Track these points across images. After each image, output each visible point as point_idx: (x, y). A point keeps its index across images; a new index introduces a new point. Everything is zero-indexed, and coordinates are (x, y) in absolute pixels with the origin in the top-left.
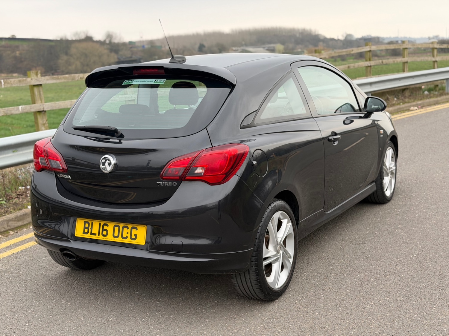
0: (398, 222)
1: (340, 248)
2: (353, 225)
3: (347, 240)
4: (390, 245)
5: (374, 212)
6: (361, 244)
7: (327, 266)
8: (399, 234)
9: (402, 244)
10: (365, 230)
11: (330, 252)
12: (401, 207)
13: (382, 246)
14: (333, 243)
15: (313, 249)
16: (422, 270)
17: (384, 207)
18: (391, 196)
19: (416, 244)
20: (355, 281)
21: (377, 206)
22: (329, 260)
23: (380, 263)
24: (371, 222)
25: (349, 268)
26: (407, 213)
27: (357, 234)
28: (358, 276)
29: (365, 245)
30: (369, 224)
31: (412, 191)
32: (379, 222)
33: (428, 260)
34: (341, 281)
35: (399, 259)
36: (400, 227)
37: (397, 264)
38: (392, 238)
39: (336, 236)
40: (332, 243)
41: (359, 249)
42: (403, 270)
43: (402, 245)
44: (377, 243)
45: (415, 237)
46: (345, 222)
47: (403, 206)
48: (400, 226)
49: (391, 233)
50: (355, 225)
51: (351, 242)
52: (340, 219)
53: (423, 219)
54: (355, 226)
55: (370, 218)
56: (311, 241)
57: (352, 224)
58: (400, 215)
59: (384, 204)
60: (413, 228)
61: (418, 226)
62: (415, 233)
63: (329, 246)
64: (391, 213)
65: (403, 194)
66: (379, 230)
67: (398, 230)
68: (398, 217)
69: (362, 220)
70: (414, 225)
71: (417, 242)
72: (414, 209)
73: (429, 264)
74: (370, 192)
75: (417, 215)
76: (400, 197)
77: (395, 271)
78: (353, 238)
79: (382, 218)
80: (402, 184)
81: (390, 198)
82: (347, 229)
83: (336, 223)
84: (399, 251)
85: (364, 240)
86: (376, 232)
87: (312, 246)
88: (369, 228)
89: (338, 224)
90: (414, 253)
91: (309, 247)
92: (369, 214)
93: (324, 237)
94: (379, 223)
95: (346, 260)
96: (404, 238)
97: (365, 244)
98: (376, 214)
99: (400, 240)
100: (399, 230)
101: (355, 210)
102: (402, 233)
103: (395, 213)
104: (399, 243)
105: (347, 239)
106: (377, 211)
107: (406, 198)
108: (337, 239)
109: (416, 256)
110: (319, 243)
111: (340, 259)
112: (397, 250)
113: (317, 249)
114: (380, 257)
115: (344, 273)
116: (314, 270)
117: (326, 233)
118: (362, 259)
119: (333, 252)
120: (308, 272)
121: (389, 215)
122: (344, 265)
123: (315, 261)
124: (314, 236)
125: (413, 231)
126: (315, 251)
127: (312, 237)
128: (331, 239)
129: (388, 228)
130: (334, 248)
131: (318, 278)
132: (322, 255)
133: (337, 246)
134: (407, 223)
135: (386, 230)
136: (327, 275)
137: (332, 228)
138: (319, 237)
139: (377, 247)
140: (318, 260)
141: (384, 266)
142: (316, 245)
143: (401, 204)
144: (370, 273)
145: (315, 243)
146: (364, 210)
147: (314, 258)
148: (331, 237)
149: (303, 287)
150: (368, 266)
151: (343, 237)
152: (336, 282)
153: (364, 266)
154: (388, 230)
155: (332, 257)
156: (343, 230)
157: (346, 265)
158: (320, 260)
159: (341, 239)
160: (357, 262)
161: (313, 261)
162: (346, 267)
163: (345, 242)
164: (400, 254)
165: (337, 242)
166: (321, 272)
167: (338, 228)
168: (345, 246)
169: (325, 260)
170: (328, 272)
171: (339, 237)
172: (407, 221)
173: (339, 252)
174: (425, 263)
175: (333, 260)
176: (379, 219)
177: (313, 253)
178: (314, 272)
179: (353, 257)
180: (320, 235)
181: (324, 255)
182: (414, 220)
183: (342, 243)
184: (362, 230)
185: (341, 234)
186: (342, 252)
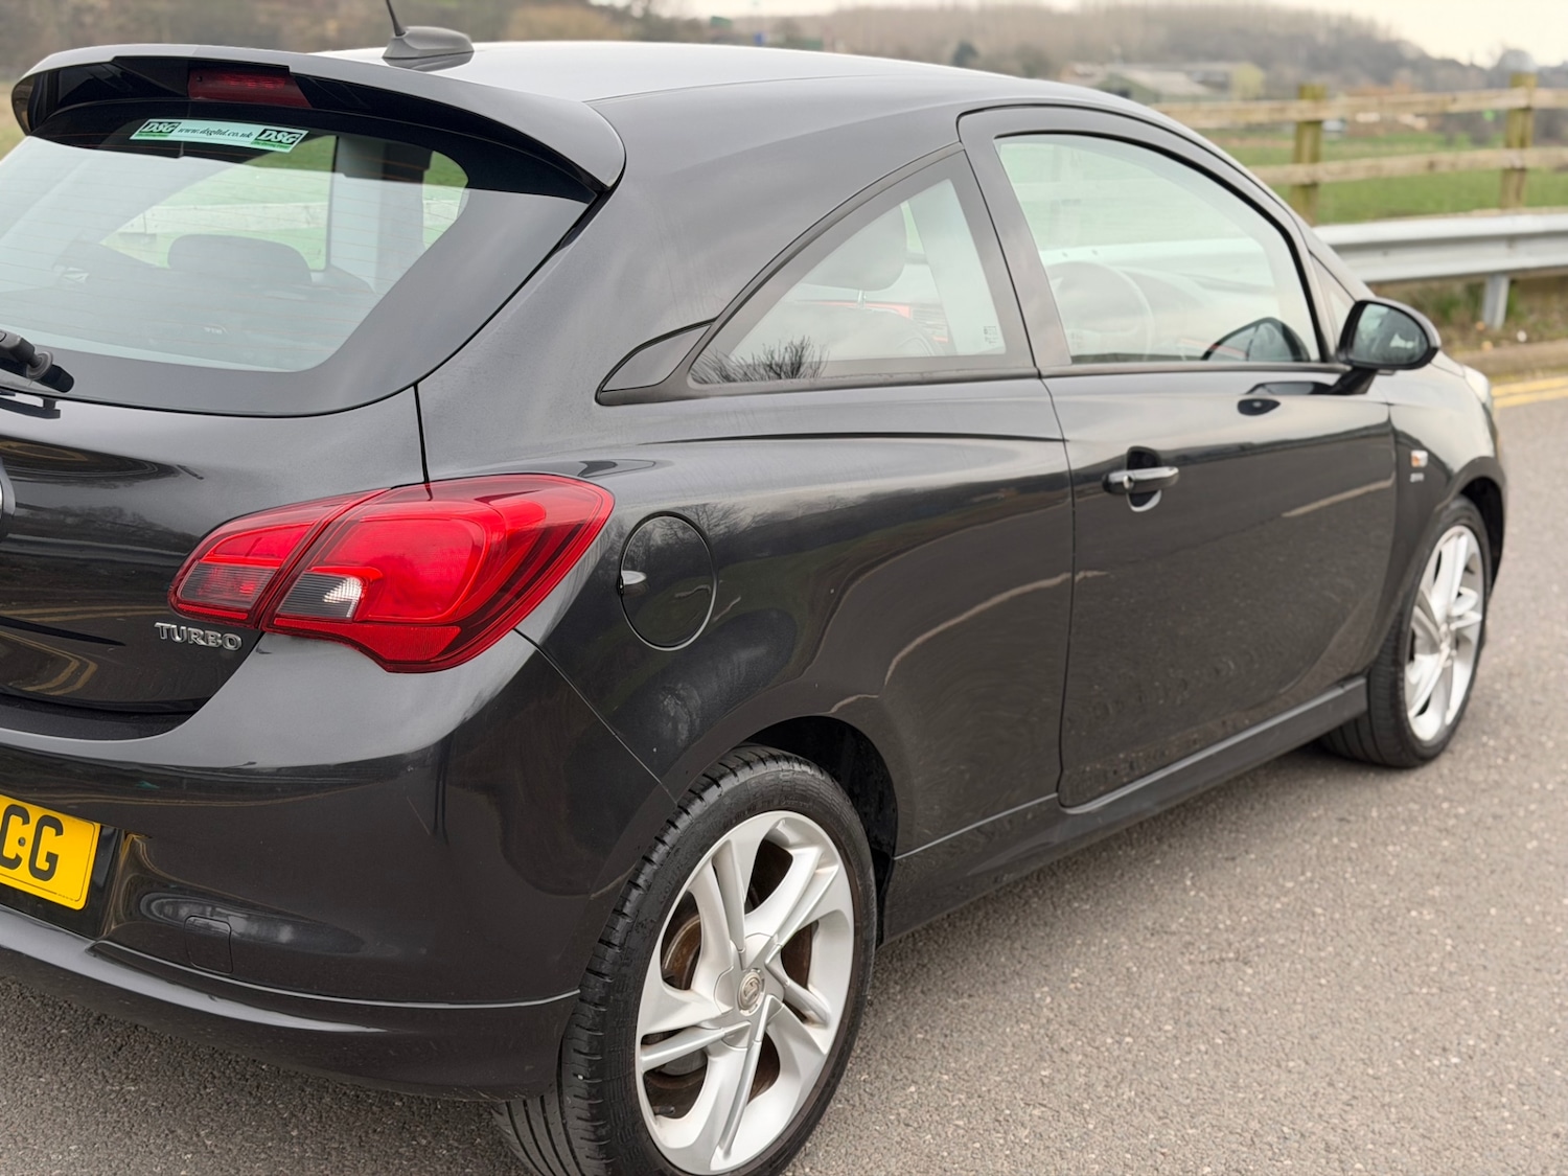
0: (1437, 870)
1: (1128, 969)
2: (1227, 859)
3: (1173, 933)
4: (1358, 988)
5: (1347, 805)
6: (1230, 960)
7: (1030, 1065)
8: (1419, 933)
9: (1417, 989)
10: (1273, 890)
11: (1072, 986)
12: (1474, 792)
13: (1320, 985)
14: (1105, 941)
15: (1003, 959)
16: (1464, 1146)
17: (1398, 785)
18: (1441, 738)
19: (1479, 997)
20: (1126, 1165)
21: (1372, 775)
22: (1051, 1028)
23: (1278, 1082)
24: (1315, 851)
25: (1125, 1088)
26: (1489, 829)
27: (1230, 908)
28: (1151, 1136)
29: (1245, 972)
30: (1302, 861)
31: (1548, 724)
32: (1350, 859)
33: (1510, 1090)
34: (1058, 1158)
35: (1371, 1071)
36: (1437, 894)
37: (1355, 1097)
38: (1380, 948)
39: (1133, 906)
40: (1101, 942)
41: (1211, 987)
42: (1370, 1135)
43: (1411, 993)
44: (1304, 968)
45: (1486, 958)
46: (1198, 841)
47: (1484, 791)
48: (1436, 892)
49: (1385, 925)
50: (1238, 861)
51: (1188, 944)
52: (1183, 823)
53: (1551, 868)
54: (1235, 868)
55: (1315, 834)
56: (1014, 918)
57: (1226, 855)
58: (1454, 834)
59: (1405, 773)
60: (1493, 911)
61: (1518, 900)
62: (1495, 935)
63: (1079, 956)
64: (1421, 819)
65: (1506, 731)
66: (1335, 901)
67: (1421, 913)
68: (1445, 843)
69: (1276, 840)
70: (1504, 892)
71: (1490, 984)
72: (1526, 810)
73: (1503, 1119)
74: (1347, 714)
75: (1535, 843)
76: (1484, 745)
77: (1331, 1138)
78: (1204, 923)
79: (1368, 841)
80: (1516, 683)
81: (1435, 746)
82: (1193, 878)
83: (1160, 840)
84: (1390, 1025)
85: (1248, 941)
86: (1319, 910)
87: (1008, 943)
88: (1296, 882)
89: (1165, 847)
90: (1456, 1042)
91: (992, 944)
92: (1321, 811)
93: (1076, 905)
94: (1347, 864)
95: (1129, 1039)
96: (1435, 955)
97: (1246, 964)
98: (1353, 818)
99: (1413, 964)
100: (1425, 912)
101: (1267, 785)
102: (1435, 931)
103: (1436, 822)
104: (1402, 979)
105: (1174, 927)
106: (1359, 801)
107: (1509, 751)
108: (1131, 921)
109: (1456, 1065)
110: (1042, 934)
111: (1102, 1031)
112: (1383, 1016)
113: (1020, 962)
114: (1288, 1046)
115: (1089, 1111)
116: (960, 1073)
117: (1095, 885)
118: (1203, 1048)
119: (1087, 989)
120: (930, 1084)
121: (1408, 829)
122: (1106, 1065)
123: (988, 1025)
124: (1036, 892)
125: (1487, 925)
126: (1007, 971)
127: (1024, 895)
128: (1102, 920)
129: (1381, 897)
130: (1100, 966)
131: (961, 1123)
132: (1029, 996)
133: (1115, 959)
134: (1476, 878)
135: (1368, 902)
136: (1008, 1112)
137: (1130, 864)
138: (1055, 899)
139: (1296, 991)
140: (999, 1023)
141: (1289, 1101)
142: (1027, 942)
143: (1481, 778)
144: (1208, 1130)
145: (1023, 932)
146: (1306, 787)
147: (990, 1007)
148: (1107, 908)
149: (871, 1165)
150: (1218, 1086)
151: (1162, 914)
152: (1033, 1156)
153: (1195, 1087)
154: (1378, 905)
155: (1071, 1018)
156: (1175, 877)
157: (1114, 1070)
158: (1012, 1027)
159: (1149, 924)
160: (1174, 1060)
161: (977, 1024)
162: (1115, 1078)
163: (1159, 944)
164: (1390, 1042)
165: (1123, 939)
166: (989, 1091)
167: (1158, 866)
168: (1155, 964)
169: (1033, 1028)
170: (1019, 1096)
171: (1143, 911)
172: (1477, 869)
173: (1114, 994)
174: (1489, 1109)
175: (1068, 1031)
176: (1354, 845)
177: (994, 983)
178: (959, 1085)
179: (1168, 1027)
180: (1063, 892)
181: (1040, 999)
182: (1508, 869)
183: (1147, 944)
184: (1261, 889)
185: (1157, 900)
186: (1127, 995)
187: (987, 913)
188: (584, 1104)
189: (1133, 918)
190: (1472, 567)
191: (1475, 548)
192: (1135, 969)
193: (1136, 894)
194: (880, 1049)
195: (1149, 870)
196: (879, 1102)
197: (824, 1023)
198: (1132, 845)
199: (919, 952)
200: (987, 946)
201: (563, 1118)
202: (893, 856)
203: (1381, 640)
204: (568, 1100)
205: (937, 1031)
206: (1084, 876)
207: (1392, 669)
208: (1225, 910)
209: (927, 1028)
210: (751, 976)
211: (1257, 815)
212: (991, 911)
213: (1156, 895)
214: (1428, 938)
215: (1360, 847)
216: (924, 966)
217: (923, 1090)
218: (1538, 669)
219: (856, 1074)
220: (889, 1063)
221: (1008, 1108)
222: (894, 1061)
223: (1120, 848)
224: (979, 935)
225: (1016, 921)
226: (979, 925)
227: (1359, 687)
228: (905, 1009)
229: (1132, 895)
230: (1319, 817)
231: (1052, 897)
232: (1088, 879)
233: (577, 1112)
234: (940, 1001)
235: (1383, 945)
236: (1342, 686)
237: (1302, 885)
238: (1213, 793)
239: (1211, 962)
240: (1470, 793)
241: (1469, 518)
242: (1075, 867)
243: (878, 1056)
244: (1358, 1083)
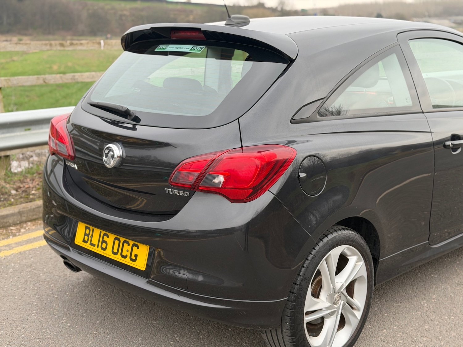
7: (421, 324)
11: (433, 300)
14: (443, 287)
15: (410, 292)
22: (428, 313)
25: (452, 332)
39: (451, 276)
40: (441, 287)
56: (413, 279)
63: (435, 291)
83: (458, 256)
87: (412, 287)
89: (460, 258)
91: (406, 287)
93: (433, 275)
95: (452, 317)
108: (451, 281)
110: (422, 284)
111: (444, 315)
113: (416, 293)
115: (441, 339)
116: (400, 326)
117: (438, 269)
119: (438, 301)
120: (390, 329)
122: (446, 325)
123: (407, 312)
124: (419, 271)
126: (412, 295)
127: (416, 272)
128: (441, 280)
130: (442, 295)
131: (401, 342)
132: (420, 303)
133: (446, 292)
136: (415, 339)
137: (449, 263)
138: (426, 274)
140: (411, 311)
142: (418, 287)
145: (416, 283)
147: (408, 306)
148: (442, 277)
151: (460, 279)
155: (434, 310)
157: (448, 327)
158: (415, 313)
159: (457, 282)
161: (404, 312)
162: (449, 329)
163: (460, 288)
165: (448, 286)
166: (409, 332)
167: (458, 264)
168: (459, 294)
169: (421, 313)
170: (419, 334)
171: (454, 278)
173: (447, 303)
175: (433, 314)
177: (408, 299)
178: (399, 330)
180: (428, 271)
181: (423, 304)
183: (456, 288)
185: (458, 275)
186: (451, 303)
187: (404, 278)
188: (289, 332)
189: (451, 280)
192: (453, 296)
193: (452, 272)
194: (374, 318)
195: (455, 265)
196: (374, 334)
197: (358, 310)
198: (449, 257)
199: (384, 289)
200: (405, 287)
201: (282, 335)
204: (284, 330)
205: (391, 313)
206: (434, 267)
209: (388, 312)
212: (405, 277)
213: (458, 273)
216: (385, 293)
217: (388, 331)
219: (367, 326)
220: (377, 323)
221: (415, 337)
222: (378, 322)
223: (445, 258)
224: (402, 284)
225: (414, 280)
226: (402, 281)
228: (381, 306)
229: (450, 273)
231: (425, 273)
232: (436, 267)
233: (287, 334)
234: (391, 304)
242: (431, 264)
243: (373, 320)
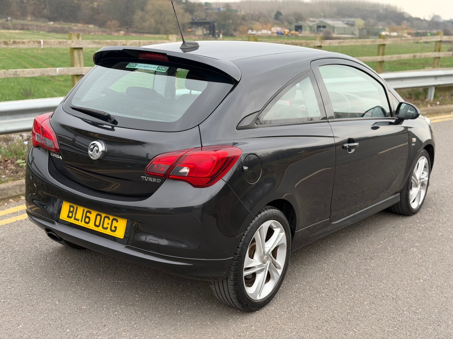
0: (417, 239)
1: (344, 260)
2: (366, 236)
3: (355, 253)
4: (399, 265)
5: (395, 224)
6: (368, 259)
7: (323, 280)
8: (413, 253)
9: (413, 266)
10: (378, 243)
11: (332, 264)
12: (426, 221)
13: (390, 265)
14: (339, 254)
15: (315, 258)
16: (424, 299)
17: (407, 220)
18: (418, 208)
19: (427, 268)
20: (347, 301)
21: (401, 217)
22: (328, 273)
23: (381, 285)
24: (387, 235)
25: (346, 286)
26: (429, 230)
27: (368, 247)
28: (353, 296)
29: (372, 262)
30: (385, 237)
31: (444, 205)
32: (396, 237)
33: (434, 288)
34: (332, 300)
35: (402, 283)
36: (417, 245)
37: (399, 288)
38: (404, 257)
39: (345, 246)
40: (338, 254)
41: (364, 264)
42: (403, 296)
43: (411, 266)
44: (386, 261)
45: (429, 259)
46: (359, 232)
47: (428, 221)
48: (417, 244)
49: (405, 252)
50: (369, 237)
51: (358, 255)
52: (355, 228)
53: (445, 239)
54: (368, 238)
55: (387, 231)
56: (316, 249)
57: (366, 235)
58: (421, 231)
59: (409, 217)
60: (430, 249)
61: (436, 246)
62: (431, 254)
63: (333, 257)
64: (413, 228)
65: (434, 207)
66: (393, 246)
67: (413, 249)
68: (419, 233)
69: (378, 232)
70: (433, 245)
71: (430, 265)
72: (439, 226)
73: (433, 293)
74: (396, 202)
75: (441, 233)
76: (428, 210)
77: (393, 296)
78: (362, 251)
79: (400, 233)
80: (436, 195)
81: (416, 210)
82: (358, 240)
83: (350, 231)
84: (407, 273)
85: (373, 255)
86: (389, 248)
87: (316, 254)
88: (383, 241)
89: (351, 233)
90: (422, 277)
91: (312, 255)
92: (389, 225)
93: (331, 246)
94: (395, 238)
95: (346, 275)
96: (417, 258)
97: (372, 260)
98: (396, 227)
99: (412, 260)
100: (414, 249)
101: (375, 219)
102: (417, 253)
103: (416, 228)
104: (409, 263)
105: (355, 251)
106: (398, 223)
107: (434, 212)
108: (344, 250)
109: (422, 282)
110: (324, 252)
111: (340, 274)
112: (405, 271)
113: (319, 259)
114: (383, 277)
115: (338, 290)
116: (308, 282)
117: (335, 242)
118: (363, 278)
119: (335, 265)
120: (301, 284)
121: (410, 230)
122: (341, 281)
123: (313, 272)
124: (321, 243)
125: (429, 252)
126: (316, 260)
127: (318, 244)
128: (337, 249)
129: (404, 245)
130: (338, 260)
131: (309, 292)
132: (322, 266)
133: (341, 258)
134: (426, 241)
135: (401, 246)
136: (319, 290)
137: (343, 237)
138: (326, 245)
139: (384, 266)
140: (316, 272)
141: (384, 289)
142: (320, 254)
143: (427, 218)
144: (366, 295)
145: (319, 252)
146: (385, 220)
147: (313, 268)
148: (338, 247)
149: (290, 300)
150: (367, 286)
151: (352, 248)
152: (326, 299)
153: (362, 286)
154: (403, 247)
155: (332, 271)
156: (354, 240)
157: (343, 282)
158: (318, 272)
159: (349, 251)
160: (357, 280)
161: (310, 272)
162: (343, 283)
163: (351, 255)
164: (406, 277)
165: (343, 254)
166: (315, 286)
167: (350, 238)
168: (350, 259)
169: (323, 273)
170: (322, 287)
171: (347, 248)
172: (427, 239)
173: (342, 266)
174: (430, 291)
175: (332, 273)
176: (397, 233)
177: (313, 263)
178: (308, 285)
179: (355, 273)
180: (328, 243)
181: (324, 266)
182: (434, 239)
183: (348, 255)
184: (375, 243)
185: (350, 245)
186: (345, 266)
187: (310, 248)
188: (233, 282)
189: (345, 249)
190: (426, 166)
191: (427, 162)
192: (346, 260)
193: (345, 244)
194: (288, 277)
195: (348, 238)
196: (290, 288)
197: (280, 268)
198: (343, 232)
199: (295, 256)
200: (311, 255)
201: (227, 285)
202: (295, 231)
203: (404, 184)
204: (229, 281)
205: (301, 273)
206: (332, 240)
207: (407, 191)
208: (367, 248)
209: (299, 272)
210: (266, 257)
211: (373, 226)
212: (311, 247)
213: (350, 244)
214: (415, 255)
215: (398, 234)
216: (296, 259)
217: (299, 285)
218: (442, 192)
219: (285, 282)
220: (291, 280)
221: (319, 289)
222: (292, 279)
223: (340, 233)
224: (308, 252)
225: (317, 249)
226: (308, 250)
227: (398, 195)
228: (293, 268)
229: (344, 244)
230: (388, 227)
231: (325, 244)
232: (333, 240)
233: (231, 284)
234: (301, 267)
235: (405, 256)
236: (394, 195)
237: (385, 242)
238: (362, 221)
239: (364, 259)
240: (425, 222)
241: (426, 154)
242: (330, 238)
243: (288, 278)
244: (399, 286)
